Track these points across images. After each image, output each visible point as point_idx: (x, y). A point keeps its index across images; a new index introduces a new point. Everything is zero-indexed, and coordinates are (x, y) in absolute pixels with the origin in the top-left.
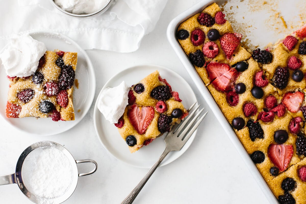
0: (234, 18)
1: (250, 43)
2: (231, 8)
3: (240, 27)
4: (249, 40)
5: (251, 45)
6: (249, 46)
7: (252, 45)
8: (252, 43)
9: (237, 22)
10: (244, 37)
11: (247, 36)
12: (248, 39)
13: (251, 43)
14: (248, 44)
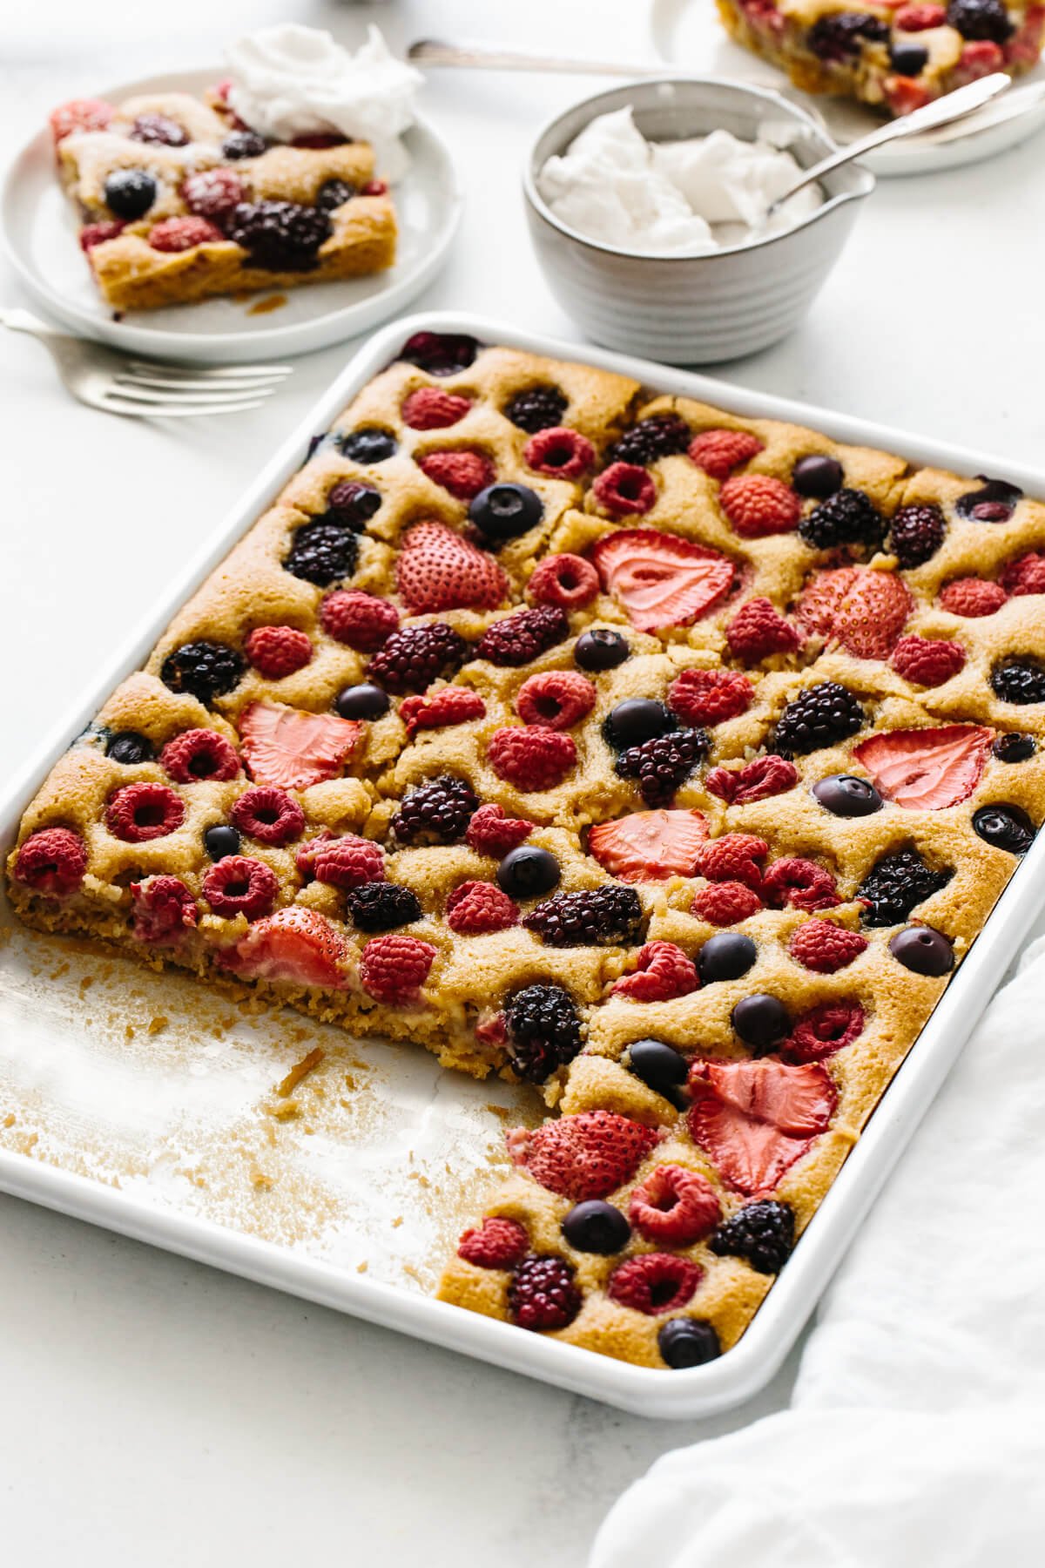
4: (488, 1153)
12: (487, 1157)
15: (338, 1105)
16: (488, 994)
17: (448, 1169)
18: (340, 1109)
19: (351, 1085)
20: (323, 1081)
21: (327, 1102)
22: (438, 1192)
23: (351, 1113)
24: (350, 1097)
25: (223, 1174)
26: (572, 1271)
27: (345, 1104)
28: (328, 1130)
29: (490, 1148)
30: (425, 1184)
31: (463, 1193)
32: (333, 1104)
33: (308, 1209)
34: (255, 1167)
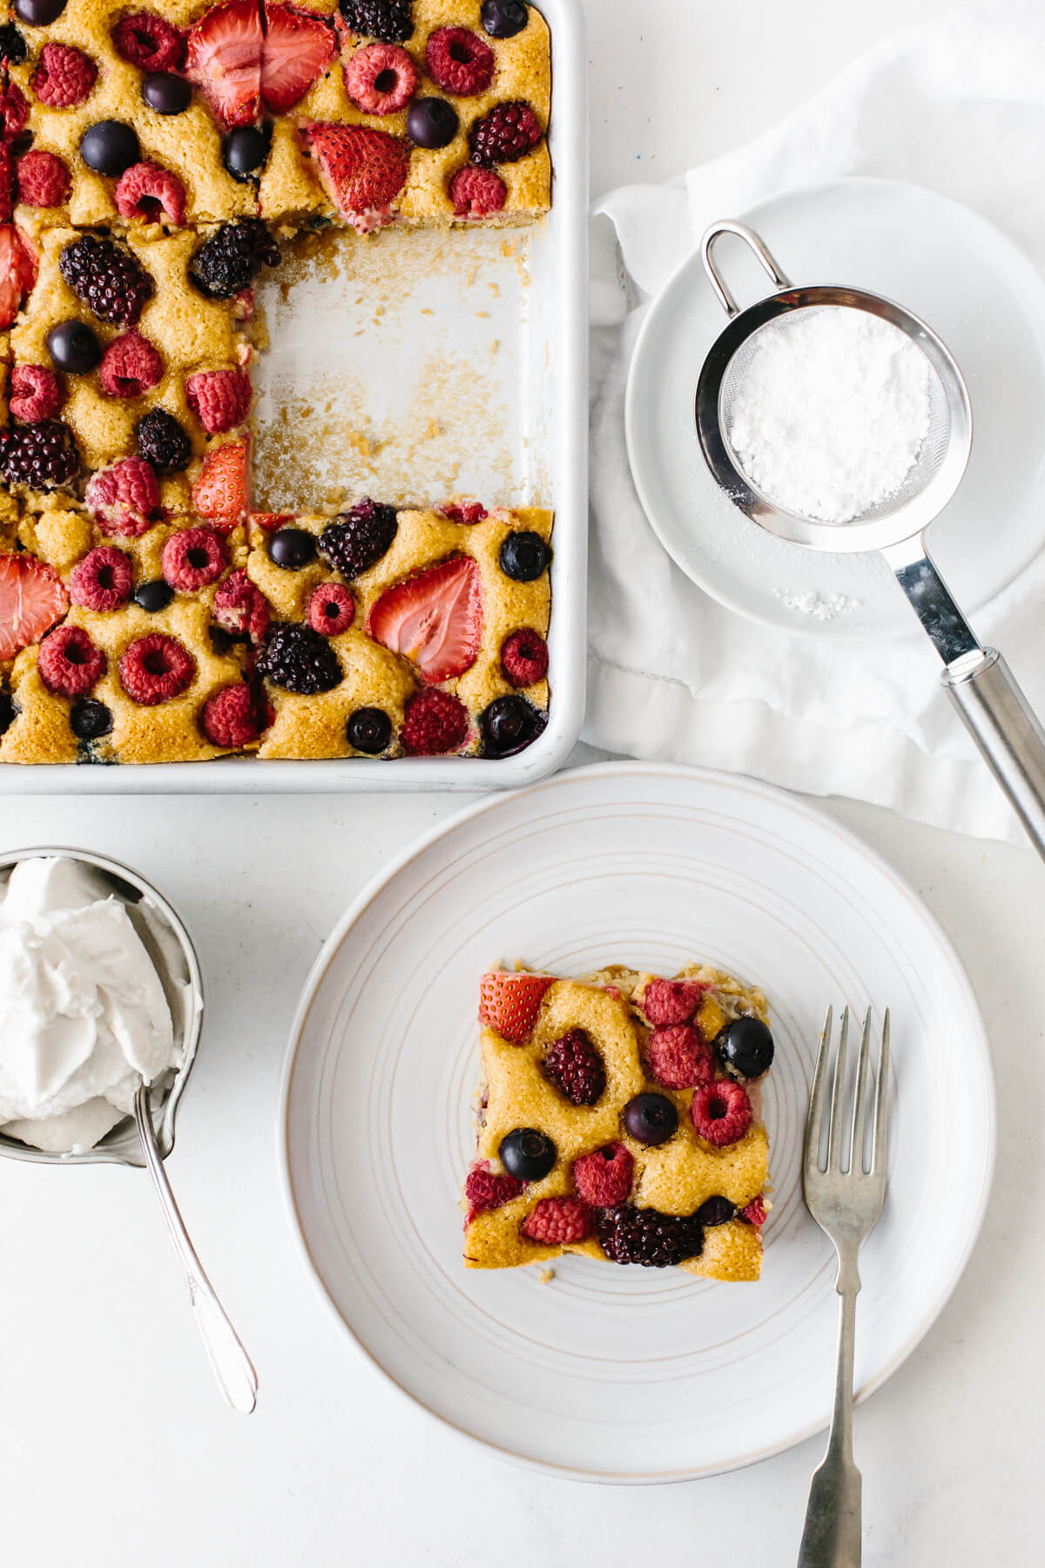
0: (447, 274)
1: (317, 276)
2: (495, 286)
3: (400, 277)
4: (330, 280)
5: (306, 274)
6: (305, 265)
7: (303, 278)
8: (312, 283)
9: (427, 275)
10: (350, 267)
11: (350, 279)
12: (334, 279)
13: (311, 280)
14: (319, 264)
15: (332, 412)
16: (226, 313)
17: (359, 301)
18: (334, 410)
19: (307, 413)
20: (311, 436)
21: (331, 422)
22: (385, 298)
23: (335, 399)
24: (319, 408)
25: (437, 460)
26: (477, 123)
27: (329, 407)
28: (359, 407)
29: (324, 281)
30: (381, 312)
31: (378, 279)
32: (332, 416)
33: (445, 382)
34: (421, 442)
